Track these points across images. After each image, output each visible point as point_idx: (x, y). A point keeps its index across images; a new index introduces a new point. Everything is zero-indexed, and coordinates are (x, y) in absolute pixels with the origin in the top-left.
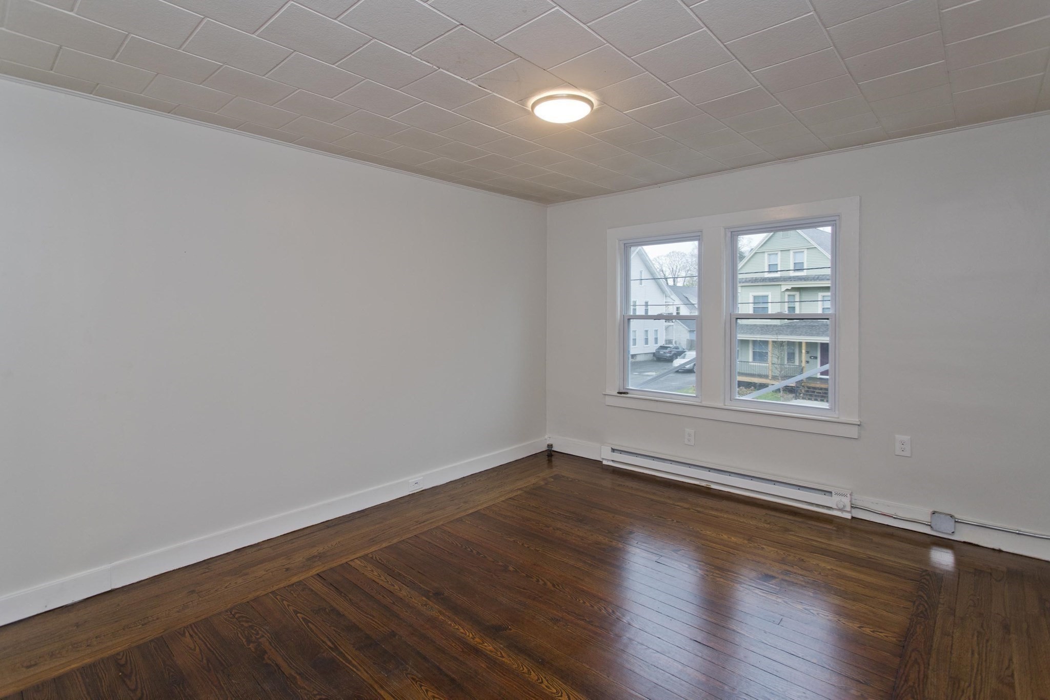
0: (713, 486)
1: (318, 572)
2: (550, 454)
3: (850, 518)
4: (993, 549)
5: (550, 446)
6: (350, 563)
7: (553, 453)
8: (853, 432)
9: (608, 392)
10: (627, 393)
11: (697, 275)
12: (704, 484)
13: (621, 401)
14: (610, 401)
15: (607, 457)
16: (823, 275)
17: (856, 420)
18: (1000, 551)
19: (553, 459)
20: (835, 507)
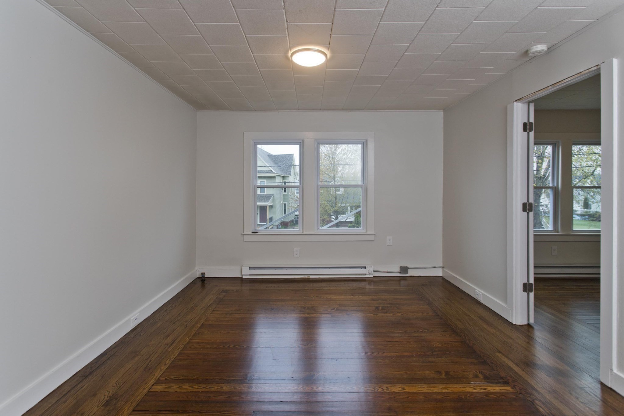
0: (311, 277)
1: (131, 409)
2: (203, 280)
3: (372, 277)
4: (418, 276)
5: (203, 274)
6: (151, 390)
7: (205, 279)
8: (372, 238)
9: (245, 233)
10: (257, 232)
11: (298, 165)
12: (306, 277)
13: (255, 238)
14: (246, 238)
15: (247, 274)
16: (261, 171)
17: (373, 232)
18: (420, 276)
19: (205, 282)
20: (367, 273)
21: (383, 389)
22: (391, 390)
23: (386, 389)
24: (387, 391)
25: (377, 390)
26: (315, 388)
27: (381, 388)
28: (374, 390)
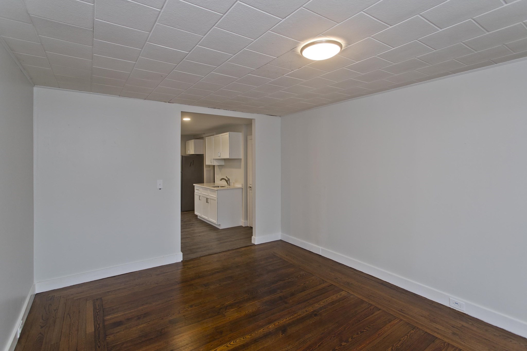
21: (230, 344)
22: (225, 346)
23: (228, 346)
24: (227, 344)
25: (234, 342)
26: (273, 326)
27: (232, 345)
28: (236, 341)
